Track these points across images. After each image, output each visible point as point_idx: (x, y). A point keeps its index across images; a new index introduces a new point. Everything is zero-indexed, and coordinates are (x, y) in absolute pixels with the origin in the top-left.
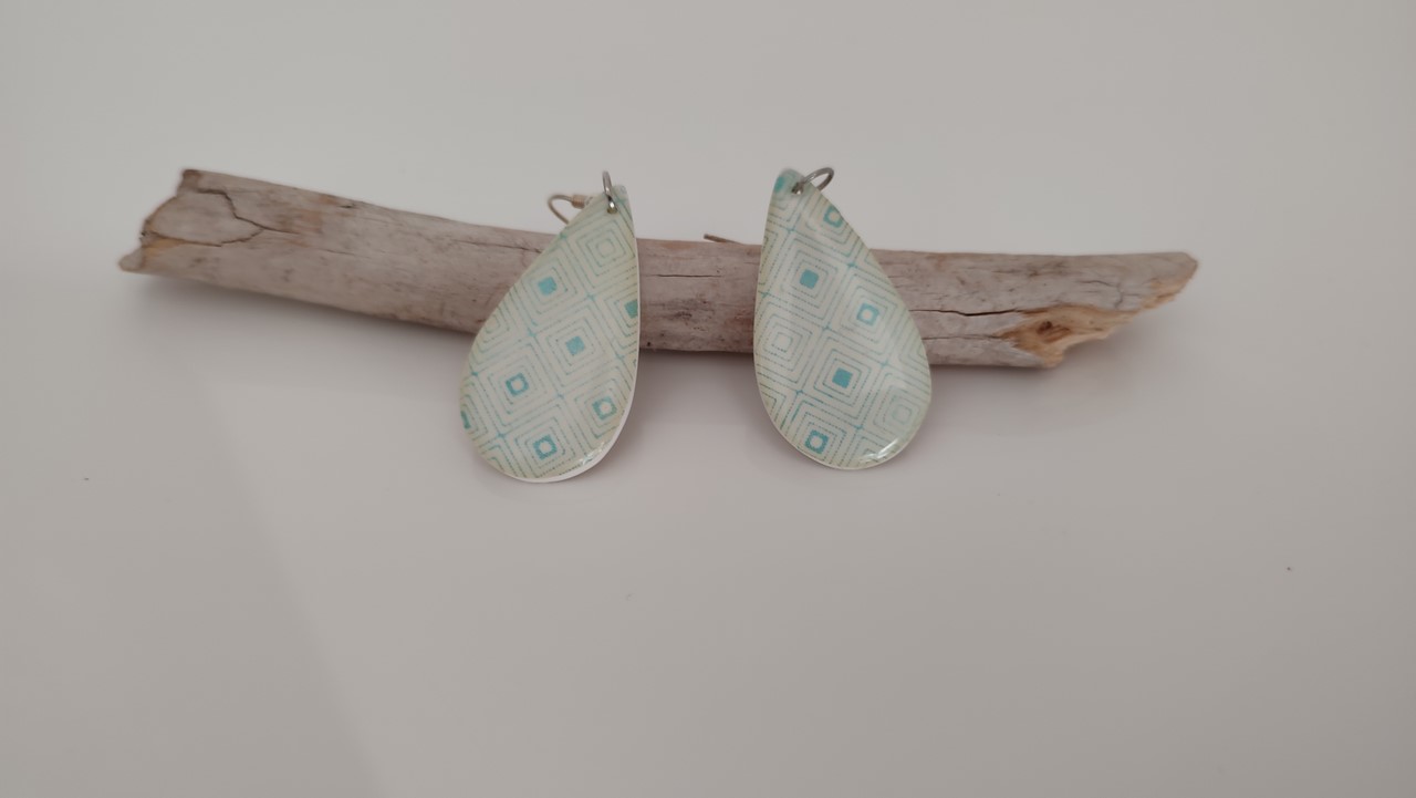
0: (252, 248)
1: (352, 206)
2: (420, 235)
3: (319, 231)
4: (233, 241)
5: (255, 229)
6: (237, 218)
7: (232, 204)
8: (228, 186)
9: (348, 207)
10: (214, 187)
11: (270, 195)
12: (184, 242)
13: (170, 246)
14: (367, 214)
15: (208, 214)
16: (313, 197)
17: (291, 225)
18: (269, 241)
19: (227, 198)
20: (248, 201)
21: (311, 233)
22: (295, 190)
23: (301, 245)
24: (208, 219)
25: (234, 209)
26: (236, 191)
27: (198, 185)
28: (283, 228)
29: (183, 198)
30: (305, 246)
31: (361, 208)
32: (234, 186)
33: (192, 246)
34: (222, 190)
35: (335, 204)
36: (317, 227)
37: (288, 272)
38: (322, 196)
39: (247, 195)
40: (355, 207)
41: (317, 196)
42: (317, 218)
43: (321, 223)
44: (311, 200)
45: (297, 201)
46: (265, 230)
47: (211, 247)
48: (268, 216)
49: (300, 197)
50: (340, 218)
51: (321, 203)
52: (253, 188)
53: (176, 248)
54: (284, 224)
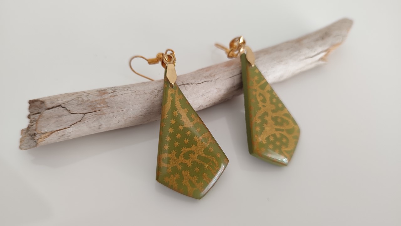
0: (84, 123)
1: (114, 90)
2: (145, 93)
3: (108, 106)
4: (75, 123)
5: (82, 115)
6: (72, 114)
7: (67, 109)
8: (60, 102)
9: (112, 92)
10: (54, 105)
11: (78, 97)
12: (54, 132)
13: (49, 135)
14: (121, 93)
15: (59, 116)
16: (96, 93)
17: (95, 108)
18: (89, 118)
19: (63, 107)
20: (72, 105)
21: (105, 108)
22: (85, 93)
23: (103, 114)
24: (60, 119)
25: (69, 111)
26: (64, 102)
27: (46, 106)
28: (93, 111)
29: (44, 114)
30: (105, 114)
31: (116, 90)
32: (62, 101)
33: (58, 131)
34: (58, 105)
35: (107, 93)
36: (106, 105)
37: (99, 126)
38: (99, 92)
39: (69, 102)
40: (114, 92)
41: (97, 92)
42: (104, 102)
43: (107, 103)
44: (96, 95)
45: (91, 98)
46: (86, 114)
47: (66, 129)
48: (84, 108)
49: (91, 96)
50: (112, 98)
51: (101, 95)
52: (69, 99)
53: (52, 135)
54: (92, 109)
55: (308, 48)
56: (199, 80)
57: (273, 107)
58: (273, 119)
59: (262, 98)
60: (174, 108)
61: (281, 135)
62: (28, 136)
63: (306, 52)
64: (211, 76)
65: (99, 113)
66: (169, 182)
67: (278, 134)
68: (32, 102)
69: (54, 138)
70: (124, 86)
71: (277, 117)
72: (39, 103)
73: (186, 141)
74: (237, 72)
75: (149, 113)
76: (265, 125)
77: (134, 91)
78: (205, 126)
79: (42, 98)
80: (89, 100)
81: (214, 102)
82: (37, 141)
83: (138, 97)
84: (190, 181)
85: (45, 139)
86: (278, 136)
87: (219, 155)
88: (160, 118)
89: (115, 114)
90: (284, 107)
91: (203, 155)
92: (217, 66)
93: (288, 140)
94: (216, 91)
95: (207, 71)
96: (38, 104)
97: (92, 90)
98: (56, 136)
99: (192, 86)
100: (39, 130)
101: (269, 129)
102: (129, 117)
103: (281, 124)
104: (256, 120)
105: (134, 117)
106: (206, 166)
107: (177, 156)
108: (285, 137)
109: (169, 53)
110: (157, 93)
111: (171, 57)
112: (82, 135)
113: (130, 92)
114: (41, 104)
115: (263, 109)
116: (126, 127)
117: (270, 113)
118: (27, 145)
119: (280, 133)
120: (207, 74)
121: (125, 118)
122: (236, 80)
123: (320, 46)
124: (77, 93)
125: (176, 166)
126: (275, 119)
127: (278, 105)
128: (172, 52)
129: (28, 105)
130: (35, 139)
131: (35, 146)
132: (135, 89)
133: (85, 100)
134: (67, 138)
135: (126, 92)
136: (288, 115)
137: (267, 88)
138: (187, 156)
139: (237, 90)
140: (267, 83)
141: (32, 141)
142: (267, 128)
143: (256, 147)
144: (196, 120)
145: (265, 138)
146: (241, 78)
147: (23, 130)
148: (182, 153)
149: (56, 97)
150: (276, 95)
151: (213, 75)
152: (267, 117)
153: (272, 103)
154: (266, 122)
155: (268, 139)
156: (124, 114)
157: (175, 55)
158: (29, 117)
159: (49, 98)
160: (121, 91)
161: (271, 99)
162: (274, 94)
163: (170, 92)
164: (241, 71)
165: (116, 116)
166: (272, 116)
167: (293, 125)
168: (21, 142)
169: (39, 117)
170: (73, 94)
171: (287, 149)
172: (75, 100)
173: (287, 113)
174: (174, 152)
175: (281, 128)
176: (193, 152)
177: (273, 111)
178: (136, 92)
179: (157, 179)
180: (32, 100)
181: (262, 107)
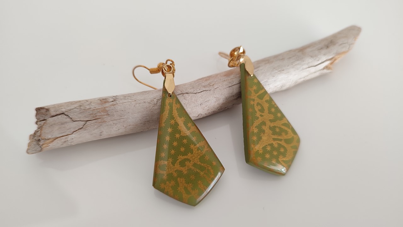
0: (86, 130)
1: (115, 99)
2: (145, 102)
3: (108, 115)
4: (77, 130)
5: (83, 123)
6: (74, 121)
7: (69, 117)
8: (63, 110)
9: (113, 101)
10: (58, 113)
11: (81, 106)
12: (57, 138)
13: (53, 141)
14: (121, 101)
15: (62, 124)
16: (97, 102)
17: (96, 116)
18: (90, 125)
19: (66, 115)
20: (74, 113)
21: (105, 116)
22: (87, 101)
23: (104, 122)
24: (63, 126)
25: (71, 118)
26: (67, 110)
27: (50, 114)
28: (94, 119)
29: (48, 122)
30: (105, 122)
31: (117, 99)
32: (65, 109)
33: (61, 138)
34: (62, 112)
35: (108, 102)
36: (107, 113)
37: (100, 133)
38: (101, 100)
39: (72, 111)
40: (115, 100)
41: (99, 101)
42: (104, 110)
43: (107, 111)
44: (98, 104)
45: (93, 106)
46: (87, 122)
47: (69, 136)
48: (85, 116)
49: (93, 104)
50: (113, 106)
51: (103, 104)
52: (72, 107)
53: (55, 141)
54: (93, 117)
55: (312, 57)
56: (198, 90)
57: (272, 117)
58: (270, 128)
59: (259, 107)
60: (172, 117)
61: (279, 145)
62: (34, 141)
63: (309, 61)
64: (210, 86)
65: (99, 120)
66: (164, 188)
67: (276, 144)
68: (38, 110)
69: (57, 144)
70: (125, 95)
71: (275, 127)
72: (45, 110)
73: (182, 149)
74: (236, 81)
75: (148, 121)
76: (262, 134)
77: (134, 100)
78: (202, 135)
79: (47, 106)
80: (90, 108)
81: (213, 110)
82: (41, 146)
83: (138, 105)
84: (185, 188)
85: (49, 145)
86: (276, 146)
87: (214, 163)
88: (158, 127)
89: (115, 122)
90: (283, 116)
91: (199, 163)
92: (216, 76)
93: (286, 150)
94: (215, 100)
95: (206, 80)
96: (43, 111)
97: (95, 99)
98: (59, 142)
99: (191, 95)
100: (43, 136)
101: (266, 139)
102: (129, 124)
103: (279, 134)
104: (254, 129)
105: (133, 125)
106: (202, 173)
107: (173, 163)
108: (284, 147)
109: (169, 63)
110: (156, 102)
111: (171, 67)
112: (85, 141)
113: (130, 101)
114: (46, 111)
115: (260, 118)
116: (127, 134)
117: (268, 123)
118: (33, 149)
119: (278, 143)
120: (207, 83)
121: (125, 126)
122: (235, 90)
123: (324, 55)
124: (80, 101)
125: (172, 174)
126: (273, 129)
127: (277, 114)
128: (172, 63)
129: (35, 112)
130: (39, 145)
131: (40, 151)
132: (135, 98)
133: (87, 108)
134: (70, 143)
135: (126, 101)
136: (288, 125)
137: (266, 98)
138: (182, 164)
139: (237, 99)
140: (266, 92)
141: (38, 147)
142: (264, 138)
143: (252, 156)
144: (193, 128)
145: (261, 147)
146: (240, 87)
147: (31, 136)
148: (178, 161)
149: (60, 105)
150: (275, 104)
151: (212, 84)
152: (264, 127)
153: (270, 112)
154: (264, 132)
155: (264, 148)
156: (124, 122)
157: (174, 65)
158: (37, 123)
159: (54, 106)
160: (121, 100)
161: (269, 109)
162: (274, 104)
163: (168, 101)
164: (240, 80)
165: (116, 124)
166: (270, 126)
167: (293, 135)
168: (29, 146)
169: (44, 124)
170: (76, 102)
171: (284, 159)
172: (77, 109)
173: (286, 122)
174: (171, 160)
175: (280, 138)
176: (189, 160)
177: (271, 121)
178: (135, 101)
179: (154, 185)
180: (39, 108)
181: (260, 117)
